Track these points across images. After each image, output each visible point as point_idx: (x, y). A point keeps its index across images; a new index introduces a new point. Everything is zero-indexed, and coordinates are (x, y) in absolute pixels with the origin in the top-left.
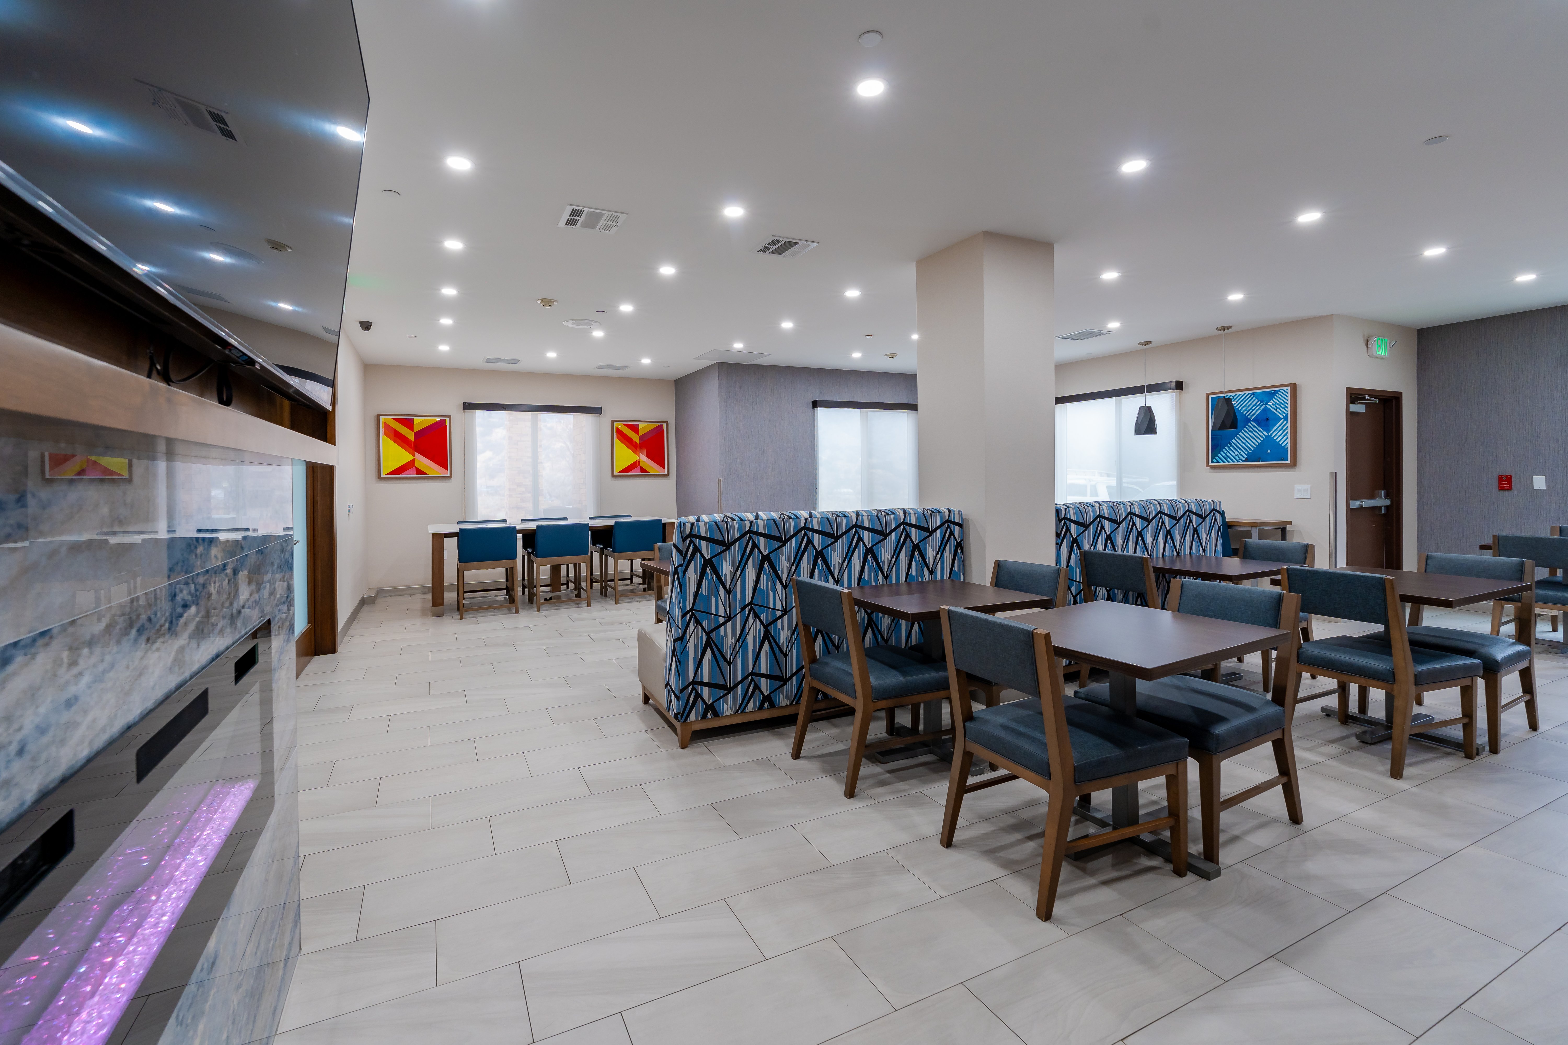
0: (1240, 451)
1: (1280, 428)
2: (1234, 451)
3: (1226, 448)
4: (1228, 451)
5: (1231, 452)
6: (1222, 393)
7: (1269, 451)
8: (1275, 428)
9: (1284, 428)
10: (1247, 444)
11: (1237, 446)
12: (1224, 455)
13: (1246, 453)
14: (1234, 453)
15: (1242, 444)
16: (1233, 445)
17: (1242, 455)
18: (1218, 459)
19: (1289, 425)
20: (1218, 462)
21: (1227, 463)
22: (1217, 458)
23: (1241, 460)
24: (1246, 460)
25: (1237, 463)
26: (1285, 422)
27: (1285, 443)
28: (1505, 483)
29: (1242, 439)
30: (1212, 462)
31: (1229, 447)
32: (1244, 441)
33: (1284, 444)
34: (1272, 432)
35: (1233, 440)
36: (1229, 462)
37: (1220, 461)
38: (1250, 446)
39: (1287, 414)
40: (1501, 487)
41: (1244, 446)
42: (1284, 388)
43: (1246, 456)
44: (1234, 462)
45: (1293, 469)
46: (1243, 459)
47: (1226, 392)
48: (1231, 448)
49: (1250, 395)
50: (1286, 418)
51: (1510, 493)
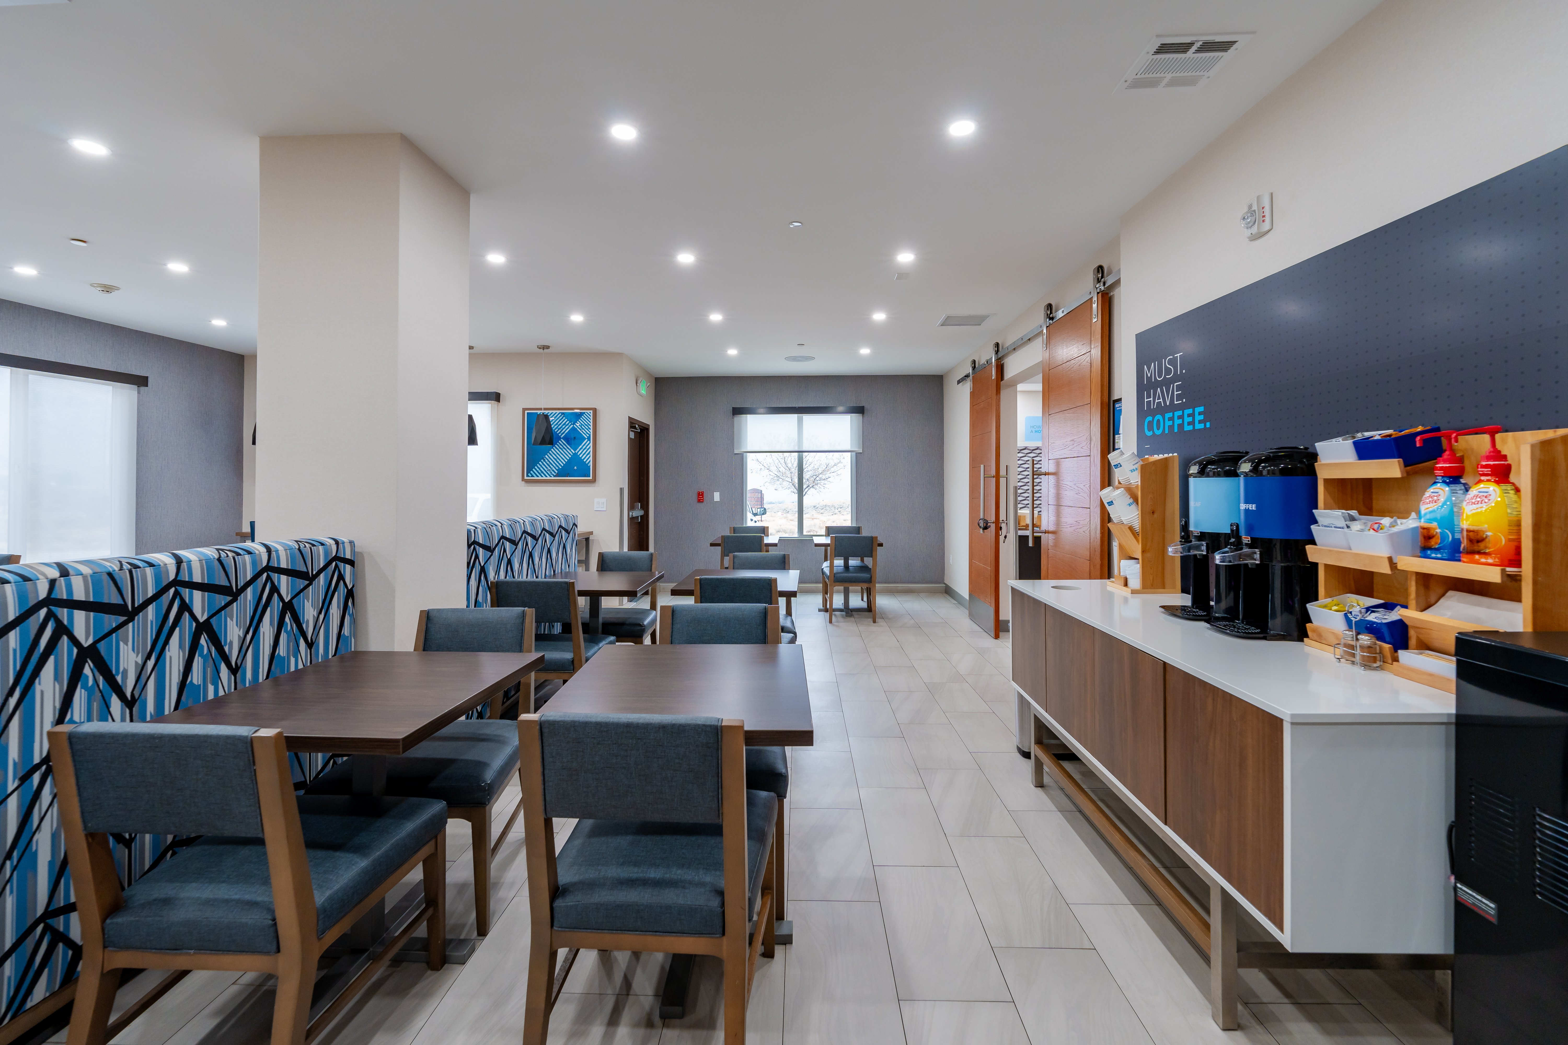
0: (552, 467)
1: (585, 447)
2: (547, 466)
3: (540, 463)
4: (541, 466)
5: (544, 467)
6: (541, 409)
7: (575, 468)
8: (581, 447)
9: (588, 448)
10: (558, 460)
11: (549, 462)
12: (538, 469)
13: (557, 468)
14: (547, 468)
15: (554, 460)
16: (546, 460)
17: (553, 470)
18: (533, 474)
19: (591, 444)
20: (532, 476)
21: (540, 478)
22: (531, 472)
23: (553, 475)
24: (557, 475)
25: (549, 478)
26: (589, 442)
27: (589, 460)
28: (700, 497)
29: (553, 455)
30: (528, 476)
31: (542, 463)
32: (555, 457)
33: (587, 462)
34: (578, 450)
35: (546, 456)
36: (542, 477)
37: (534, 475)
38: (560, 462)
39: (590, 435)
40: (699, 500)
41: (555, 462)
42: (588, 411)
43: (556, 472)
44: (546, 477)
45: (593, 485)
46: (554, 474)
47: (545, 409)
48: (544, 463)
49: (560, 414)
50: (589, 439)
51: (703, 504)
